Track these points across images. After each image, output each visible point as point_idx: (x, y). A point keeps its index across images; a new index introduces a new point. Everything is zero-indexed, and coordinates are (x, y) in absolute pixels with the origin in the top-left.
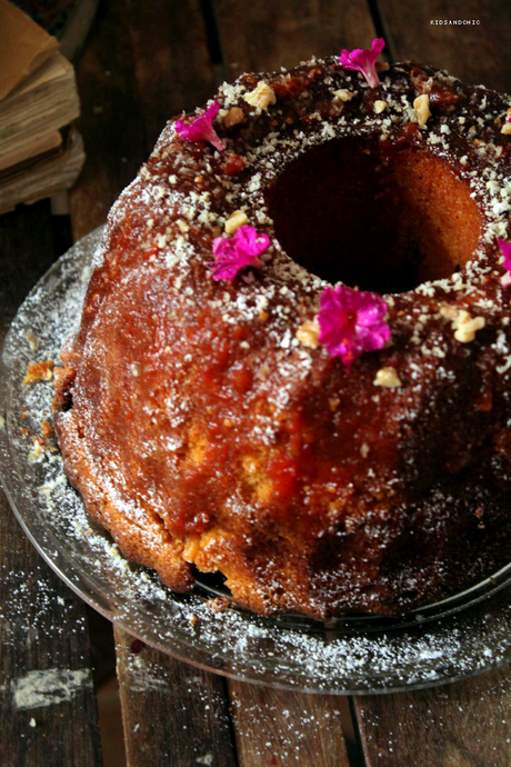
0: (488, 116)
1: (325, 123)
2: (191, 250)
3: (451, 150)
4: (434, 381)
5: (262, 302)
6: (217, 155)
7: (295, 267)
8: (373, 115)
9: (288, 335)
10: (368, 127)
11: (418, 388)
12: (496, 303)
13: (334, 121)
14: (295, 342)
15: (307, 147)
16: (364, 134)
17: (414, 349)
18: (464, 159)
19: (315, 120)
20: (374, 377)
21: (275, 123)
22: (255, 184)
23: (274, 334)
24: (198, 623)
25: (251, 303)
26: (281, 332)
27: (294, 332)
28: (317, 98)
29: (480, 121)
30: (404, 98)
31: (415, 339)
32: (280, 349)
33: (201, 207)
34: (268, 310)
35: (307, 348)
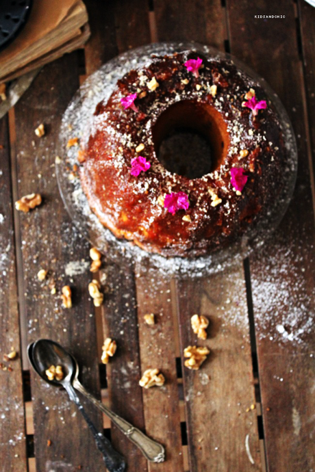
0: (238, 95)
1: (177, 94)
2: (123, 161)
3: (223, 110)
4: (202, 220)
5: (147, 186)
6: (135, 113)
7: (160, 167)
8: (196, 90)
9: (155, 199)
10: (193, 96)
11: (197, 222)
12: (228, 189)
13: (180, 92)
14: (157, 203)
15: (169, 105)
16: (191, 99)
17: (197, 208)
18: (227, 114)
19: (173, 93)
20: (182, 217)
21: (158, 95)
22: (148, 125)
23: (150, 198)
24: (125, 250)
25: (143, 186)
26: (152, 198)
27: (157, 198)
28: (174, 82)
29: (235, 97)
30: (208, 83)
31: (198, 205)
32: (152, 204)
33: (128, 140)
34: (148, 190)
35: (161, 206)
